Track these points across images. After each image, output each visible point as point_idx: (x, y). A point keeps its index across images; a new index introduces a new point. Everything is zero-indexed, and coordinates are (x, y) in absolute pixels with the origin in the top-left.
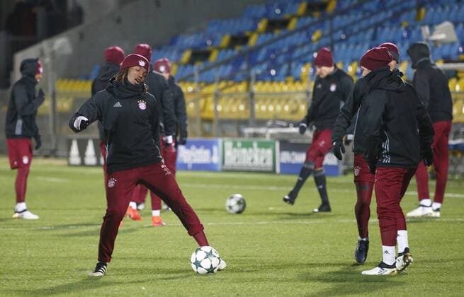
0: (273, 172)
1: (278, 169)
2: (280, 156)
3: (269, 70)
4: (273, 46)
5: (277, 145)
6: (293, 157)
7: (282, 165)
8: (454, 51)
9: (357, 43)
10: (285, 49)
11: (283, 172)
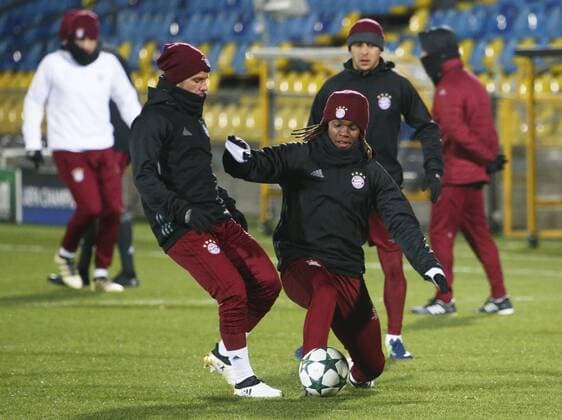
0: (11, 219)
1: (19, 216)
2: (23, 195)
3: (10, 52)
4: (17, 13)
5: (18, 176)
6: (43, 198)
7: (26, 209)
8: (308, 29)
9: (154, 13)
10: (37, 19)
11: (27, 221)
